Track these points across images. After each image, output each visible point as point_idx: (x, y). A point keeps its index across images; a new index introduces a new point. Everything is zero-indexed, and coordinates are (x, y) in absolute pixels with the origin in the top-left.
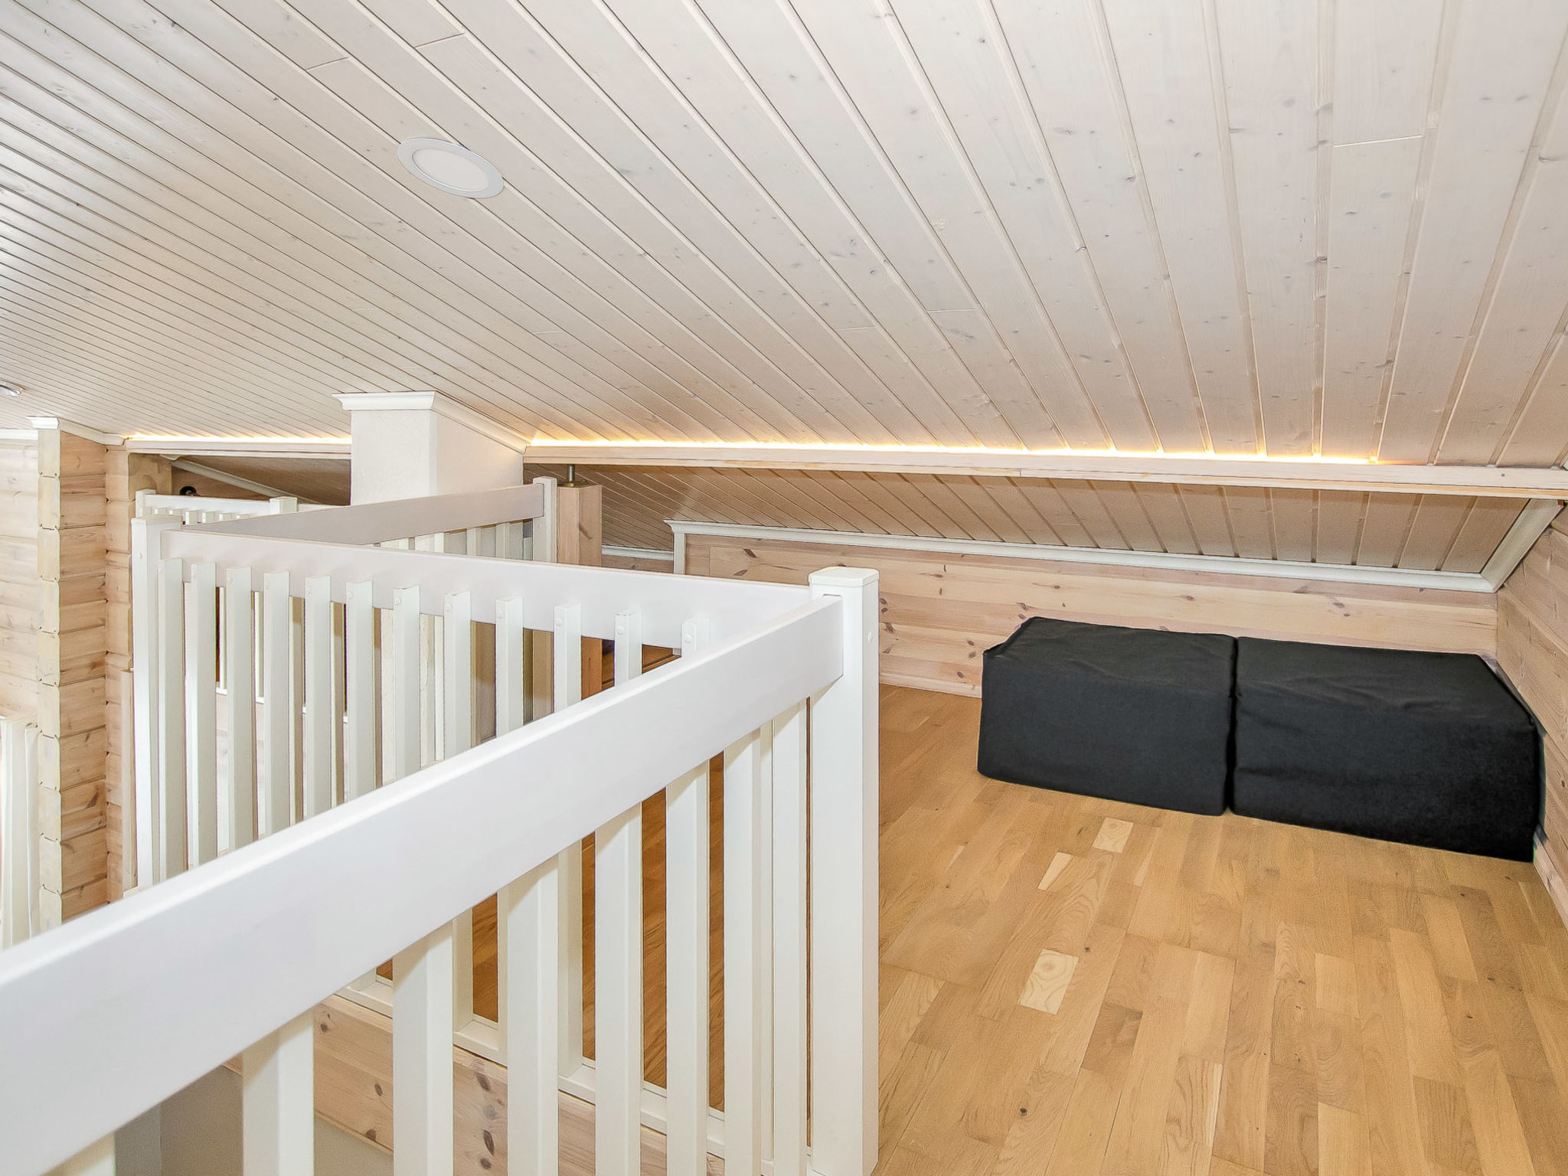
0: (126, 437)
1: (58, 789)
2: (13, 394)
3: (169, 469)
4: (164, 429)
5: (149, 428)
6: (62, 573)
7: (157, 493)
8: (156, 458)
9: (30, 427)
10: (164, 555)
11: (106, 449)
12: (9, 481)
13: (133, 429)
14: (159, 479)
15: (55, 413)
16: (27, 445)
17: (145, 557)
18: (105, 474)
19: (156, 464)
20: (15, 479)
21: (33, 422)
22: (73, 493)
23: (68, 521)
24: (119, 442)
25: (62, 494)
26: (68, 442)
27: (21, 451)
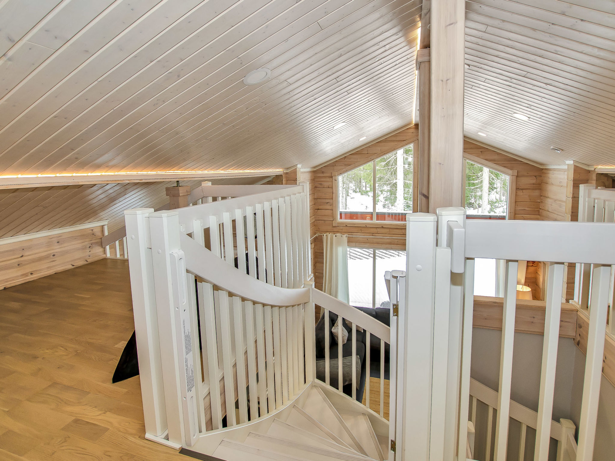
0: (596, 167)
1: (566, 282)
2: (559, 152)
3: (611, 180)
4: (609, 164)
5: (603, 164)
6: (572, 212)
7: (606, 188)
8: (606, 175)
9: (565, 164)
10: (589, 196)
11: (589, 171)
12: (560, 182)
13: (598, 165)
14: (607, 184)
15: (573, 159)
16: (564, 170)
17: (583, 197)
18: (588, 180)
19: (606, 178)
20: (561, 182)
21: (566, 162)
22: (577, 186)
23: (574, 195)
24: (593, 169)
25: (573, 186)
26: (577, 169)
27: (563, 172)
